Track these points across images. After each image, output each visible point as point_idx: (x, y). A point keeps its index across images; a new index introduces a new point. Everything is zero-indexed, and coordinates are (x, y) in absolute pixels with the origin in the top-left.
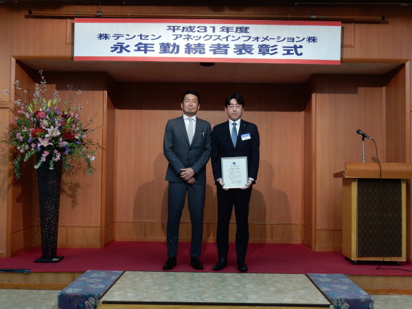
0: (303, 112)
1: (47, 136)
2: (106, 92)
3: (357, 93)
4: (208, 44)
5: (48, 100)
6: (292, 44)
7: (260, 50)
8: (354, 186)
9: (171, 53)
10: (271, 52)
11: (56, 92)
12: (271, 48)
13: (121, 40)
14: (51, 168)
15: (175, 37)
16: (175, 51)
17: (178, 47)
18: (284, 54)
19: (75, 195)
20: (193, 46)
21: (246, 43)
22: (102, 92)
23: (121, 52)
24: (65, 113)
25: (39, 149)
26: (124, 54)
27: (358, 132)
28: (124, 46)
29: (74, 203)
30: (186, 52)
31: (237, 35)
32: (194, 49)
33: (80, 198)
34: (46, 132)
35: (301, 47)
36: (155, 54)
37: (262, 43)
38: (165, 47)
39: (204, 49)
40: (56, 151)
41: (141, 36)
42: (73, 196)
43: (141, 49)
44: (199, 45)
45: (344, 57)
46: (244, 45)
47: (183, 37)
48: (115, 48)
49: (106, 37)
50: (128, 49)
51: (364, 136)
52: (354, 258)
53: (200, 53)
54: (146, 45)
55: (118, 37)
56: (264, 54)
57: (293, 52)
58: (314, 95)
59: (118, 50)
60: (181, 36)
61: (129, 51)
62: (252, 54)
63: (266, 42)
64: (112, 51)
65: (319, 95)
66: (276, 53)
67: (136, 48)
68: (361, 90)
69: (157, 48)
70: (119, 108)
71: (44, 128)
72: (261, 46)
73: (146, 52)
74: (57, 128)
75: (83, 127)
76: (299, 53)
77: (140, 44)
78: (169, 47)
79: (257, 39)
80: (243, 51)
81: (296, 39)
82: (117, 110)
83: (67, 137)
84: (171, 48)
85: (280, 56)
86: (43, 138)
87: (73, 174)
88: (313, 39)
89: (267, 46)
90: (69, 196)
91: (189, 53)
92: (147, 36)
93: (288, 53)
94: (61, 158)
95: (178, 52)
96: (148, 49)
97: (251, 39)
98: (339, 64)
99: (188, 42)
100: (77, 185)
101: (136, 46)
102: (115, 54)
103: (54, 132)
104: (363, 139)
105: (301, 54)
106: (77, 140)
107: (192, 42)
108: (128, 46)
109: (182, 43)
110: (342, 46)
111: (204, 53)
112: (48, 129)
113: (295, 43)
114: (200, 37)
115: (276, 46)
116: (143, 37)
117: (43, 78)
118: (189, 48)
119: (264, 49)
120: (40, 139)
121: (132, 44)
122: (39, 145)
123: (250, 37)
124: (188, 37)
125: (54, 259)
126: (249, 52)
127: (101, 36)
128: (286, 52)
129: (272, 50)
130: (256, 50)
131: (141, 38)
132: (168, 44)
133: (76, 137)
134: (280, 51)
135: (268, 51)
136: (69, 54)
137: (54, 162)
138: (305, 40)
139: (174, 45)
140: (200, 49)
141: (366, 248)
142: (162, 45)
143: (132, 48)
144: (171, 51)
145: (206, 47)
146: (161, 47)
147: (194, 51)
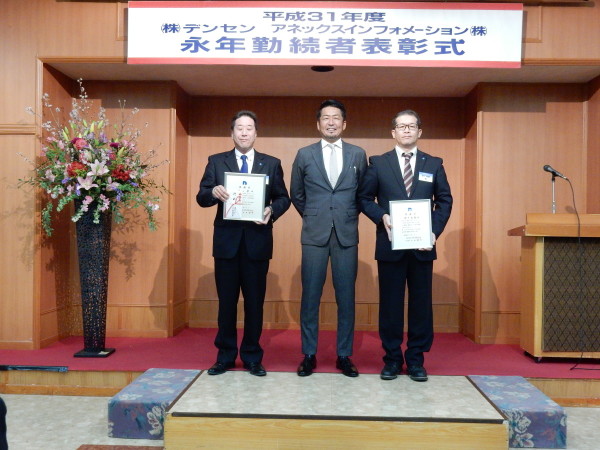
0: (463, 140)
1: (89, 174)
2: (174, 111)
3: (544, 111)
4: (323, 39)
5: (91, 121)
6: (448, 38)
7: (401, 47)
8: (540, 248)
9: (270, 51)
10: (417, 50)
11: (103, 110)
12: (417, 45)
13: (196, 33)
14: (97, 221)
15: (275, 28)
16: (276, 49)
17: (280, 42)
18: (436, 53)
19: (130, 261)
20: (302, 42)
21: (381, 37)
22: (168, 110)
23: (196, 50)
24: (116, 141)
25: (79, 193)
26: (201, 54)
27: (546, 169)
28: (201, 41)
29: (129, 272)
30: (291, 50)
31: (368, 25)
32: (304, 46)
33: (137, 266)
34: (88, 169)
35: (462, 42)
36: (246, 55)
37: (404, 37)
38: (260, 44)
39: (318, 46)
40: (102, 197)
41: (225, 26)
42: (127, 262)
44: (311, 40)
45: (527, 57)
46: (377, 40)
47: (287, 28)
48: (187, 45)
49: (174, 28)
50: (206, 46)
51: (554, 174)
52: (538, 353)
53: (312, 51)
54: (232, 40)
55: (192, 29)
56: (407, 52)
57: (451, 49)
58: (480, 114)
59: (192, 48)
60: (284, 26)
61: (207, 50)
62: (390, 53)
63: (410, 36)
64: (183, 50)
65: (487, 115)
66: (425, 51)
67: (219, 45)
68: (551, 106)
69: (249, 44)
70: (193, 134)
71: (85, 162)
72: (403, 41)
73: (232, 51)
74: (104, 162)
75: (142, 162)
76: (459, 51)
77: (224, 38)
78: (267, 43)
79: (397, 30)
80: (376, 49)
81: (455, 31)
82: (190, 137)
84: (270, 44)
85: (430, 57)
86: (84, 178)
87: (128, 229)
88: (480, 31)
89: (411, 41)
90: (121, 262)
91: (296, 52)
92: (235, 27)
93: (443, 51)
94: (110, 206)
95: (279, 50)
96: (236, 46)
97: (388, 31)
98: (519, 67)
99: (295, 35)
100: (133, 246)
101: (218, 42)
102: (188, 54)
103: (100, 168)
104: (553, 179)
105: (462, 53)
106: (133, 180)
107: (301, 36)
108: (206, 42)
109: (285, 37)
110: (524, 41)
111: (318, 51)
112: (92, 165)
113: (453, 36)
114: (312, 28)
115: (425, 40)
116: (228, 29)
117: (83, 89)
118: (295, 45)
119: (407, 46)
120: (79, 179)
121: (212, 39)
122: (78, 188)
123: (386, 28)
124: (295, 28)
125: (102, 353)
126: (384, 50)
127: (166, 28)
128: (439, 50)
129: (419, 47)
130: (395, 47)
131: (225, 31)
132: (265, 39)
133: (132, 177)
134: (432, 48)
135: (413, 48)
136: (120, 55)
137: (101, 213)
138: (469, 31)
139: (274, 40)
140: (312, 45)
141: (555, 338)
142: (257, 40)
143: (212, 45)
144: (269, 48)
145: (320, 43)
146: (254, 43)
147: (303, 49)
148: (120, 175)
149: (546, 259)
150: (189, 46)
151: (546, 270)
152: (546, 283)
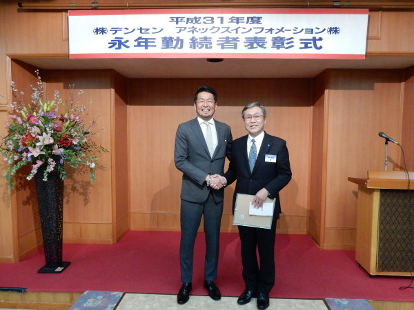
0: (312, 107)
1: (38, 144)
2: (113, 90)
3: (373, 89)
4: (215, 38)
6: (310, 36)
7: (274, 44)
8: (376, 197)
9: (175, 48)
10: (286, 46)
12: (286, 41)
13: (119, 34)
14: (45, 179)
15: (178, 30)
16: (179, 46)
17: (182, 41)
18: (301, 48)
19: (87, 193)
20: (198, 40)
21: (259, 36)
22: (109, 90)
23: (119, 48)
25: (30, 160)
26: (123, 50)
27: (380, 135)
28: (123, 41)
29: (86, 201)
30: (191, 47)
31: (248, 26)
32: (200, 43)
33: (91, 197)
34: (38, 140)
35: (320, 39)
36: (157, 50)
37: (276, 36)
38: (167, 42)
39: (211, 43)
40: (50, 160)
41: (141, 29)
42: (85, 194)
43: (142, 44)
44: (205, 38)
45: (369, 51)
46: (255, 38)
47: (187, 30)
48: (113, 44)
49: (103, 31)
50: (127, 44)
51: (387, 140)
52: (373, 272)
53: (207, 47)
54: (146, 39)
55: (116, 31)
56: (278, 47)
57: (312, 45)
58: (327, 91)
59: (117, 46)
60: (185, 28)
61: (128, 47)
62: (265, 48)
63: (281, 35)
64: (110, 47)
65: (332, 92)
66: (292, 46)
67: (136, 43)
68: (378, 85)
69: (159, 42)
70: (130, 105)
71: (34, 136)
72: (276, 39)
73: (146, 48)
74: (49, 135)
75: (85, 130)
76: (318, 46)
77: (140, 38)
78: (172, 41)
79: (271, 30)
80: (255, 45)
81: (315, 31)
82: (128, 106)
83: (64, 143)
84: (175, 42)
85: (296, 51)
86: (35, 147)
87: (84, 172)
88: (334, 30)
89: (281, 39)
90: (80, 194)
91: (194, 48)
92: (148, 30)
93: (306, 47)
94: (56, 168)
95: (181, 47)
96: (149, 44)
97: (264, 31)
98: (364, 58)
99: (193, 35)
100: (88, 183)
101: (135, 41)
102: (113, 51)
103: (47, 139)
104: (386, 143)
105: (321, 47)
106: (76, 145)
107: (198, 35)
108: (127, 41)
109: (186, 37)
110: (367, 39)
111: (211, 47)
112: (40, 137)
113: (314, 35)
114: (207, 29)
115: (292, 38)
116: (143, 31)
117: (40, 78)
118: (194, 42)
119: (278, 42)
120: (30, 148)
121: (132, 38)
122: (29, 155)
123: (263, 29)
124: (193, 30)
125: (59, 269)
126: (261, 46)
127: (97, 31)
128: (303, 45)
129: (287, 43)
130: (269, 43)
131: (141, 32)
132: (171, 38)
133: (75, 143)
134: (297, 44)
135: (283, 44)
136: (66, 52)
137: (48, 173)
138: (326, 31)
139: (178, 39)
140: (206, 42)
141: (386, 262)
142: (165, 39)
143: (132, 43)
144: (174, 45)
145: (213, 41)
146: (163, 41)
147: (200, 46)
148: (65, 143)
149: (382, 205)
150: (114, 44)
151: (381, 212)
152: (381, 222)
